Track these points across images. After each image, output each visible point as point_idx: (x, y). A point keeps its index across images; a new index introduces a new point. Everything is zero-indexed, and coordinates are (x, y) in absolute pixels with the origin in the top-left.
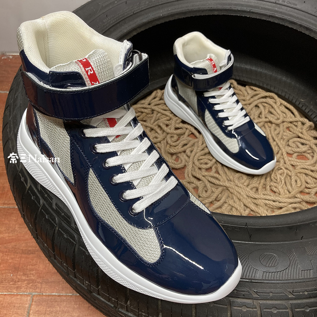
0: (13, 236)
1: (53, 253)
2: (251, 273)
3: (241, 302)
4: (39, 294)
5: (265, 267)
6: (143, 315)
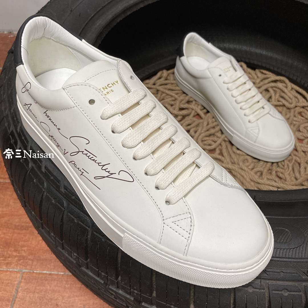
0: (6, 211)
1: (41, 222)
4: (29, 271)
6: (135, 293)
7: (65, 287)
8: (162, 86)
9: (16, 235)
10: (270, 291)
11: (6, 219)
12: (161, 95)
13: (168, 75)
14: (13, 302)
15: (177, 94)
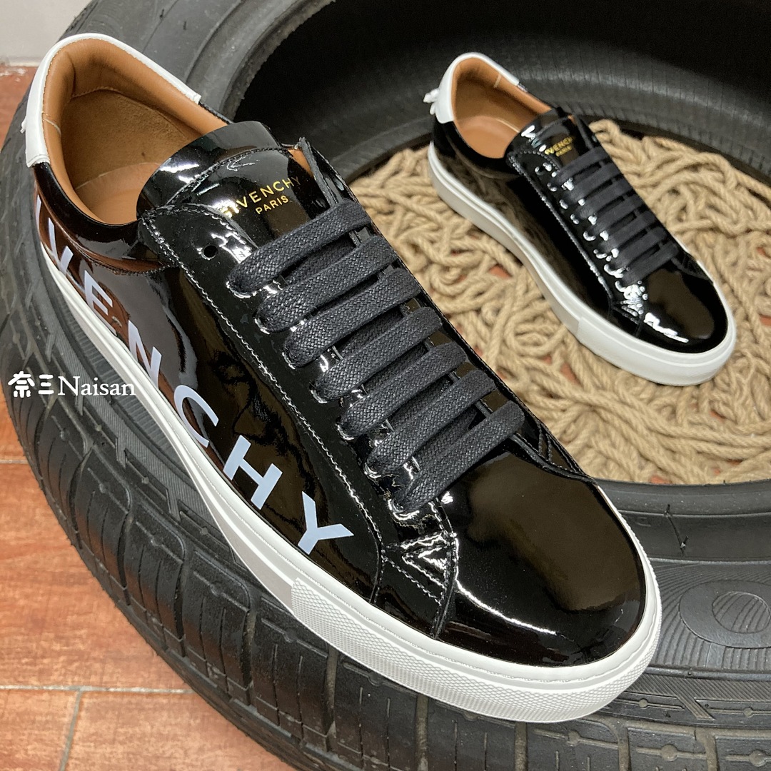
0: (27, 538)
1: (124, 589)
2: (690, 651)
3: (660, 735)
4: (98, 689)
5: (729, 633)
6: (374, 764)
7: (190, 725)
9: (56, 599)
10: (720, 757)
13: (418, 161)
15: (441, 212)
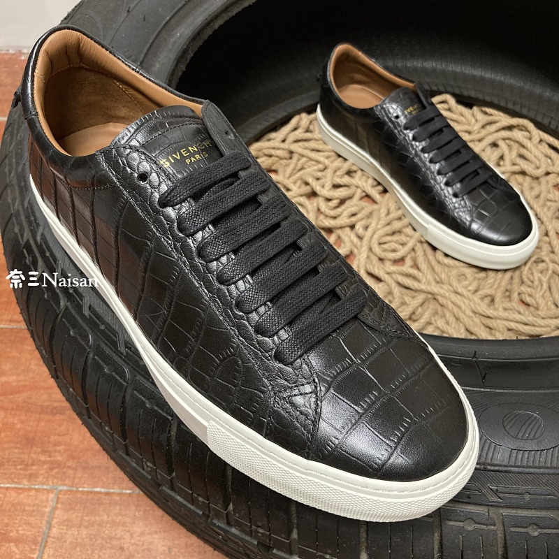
0: (25, 380)
1: (86, 406)
2: (485, 451)
3: (463, 511)
4: (71, 488)
5: (515, 439)
6: (260, 533)
7: (135, 515)
8: (300, 144)
9: (43, 424)
10: (506, 529)
11: (25, 395)
12: (299, 160)
13: (311, 122)
14: (43, 544)
15: (328, 157)
